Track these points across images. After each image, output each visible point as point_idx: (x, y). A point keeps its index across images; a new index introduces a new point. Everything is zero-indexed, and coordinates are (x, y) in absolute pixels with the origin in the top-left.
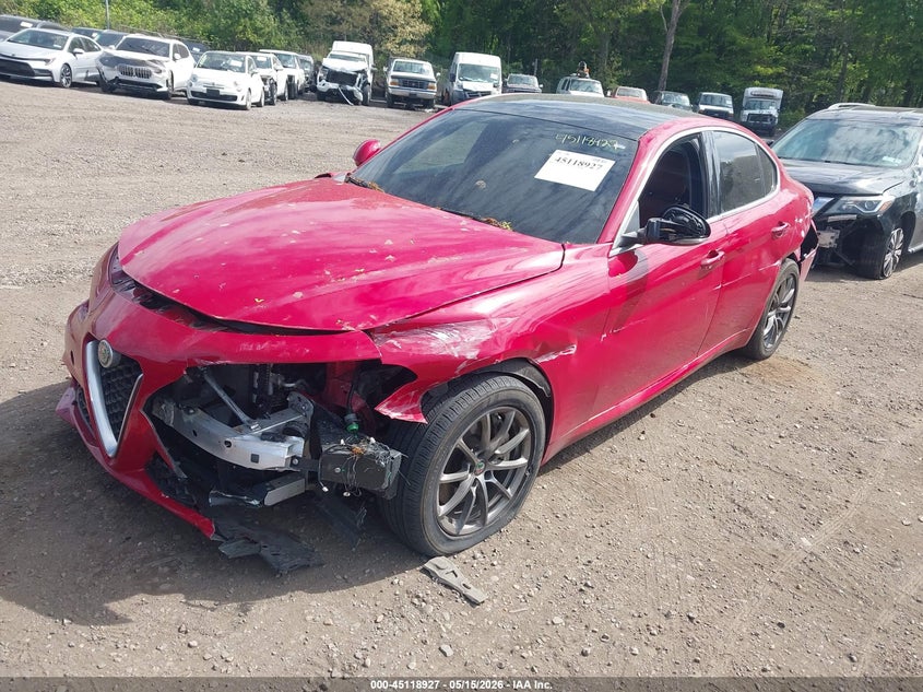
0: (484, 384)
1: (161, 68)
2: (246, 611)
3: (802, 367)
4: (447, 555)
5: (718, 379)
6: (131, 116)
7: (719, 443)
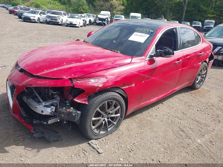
0: (105, 94)
1: (60, 18)
2: (38, 151)
3: (208, 92)
4: (96, 139)
5: (183, 94)
6: (51, 29)
7: (179, 111)
